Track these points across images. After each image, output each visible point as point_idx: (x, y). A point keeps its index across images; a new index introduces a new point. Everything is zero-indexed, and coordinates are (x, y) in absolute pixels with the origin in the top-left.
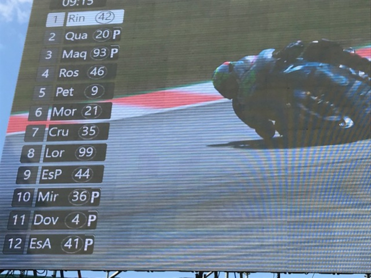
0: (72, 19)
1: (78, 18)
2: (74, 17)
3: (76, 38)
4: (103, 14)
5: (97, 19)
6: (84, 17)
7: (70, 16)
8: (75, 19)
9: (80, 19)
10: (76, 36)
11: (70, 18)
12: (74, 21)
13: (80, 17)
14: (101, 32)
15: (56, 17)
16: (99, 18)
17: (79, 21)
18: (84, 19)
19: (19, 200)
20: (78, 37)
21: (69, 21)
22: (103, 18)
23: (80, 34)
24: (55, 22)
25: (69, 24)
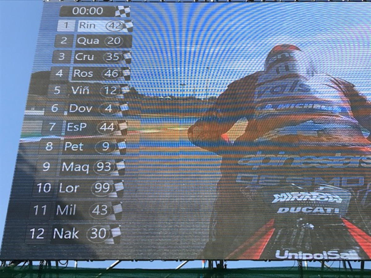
0: (83, 26)
1: (89, 25)
2: (85, 24)
3: (88, 43)
4: (113, 23)
5: (107, 27)
6: (94, 25)
7: (81, 23)
8: (86, 25)
9: (90, 26)
10: (88, 41)
11: (81, 25)
12: (85, 28)
13: (91, 25)
14: (113, 39)
15: (67, 23)
16: (110, 26)
17: (90, 28)
18: (94, 26)
19: (40, 191)
20: (90, 42)
21: (80, 28)
22: (113, 27)
23: (92, 40)
24: (66, 28)
25: (81, 30)
